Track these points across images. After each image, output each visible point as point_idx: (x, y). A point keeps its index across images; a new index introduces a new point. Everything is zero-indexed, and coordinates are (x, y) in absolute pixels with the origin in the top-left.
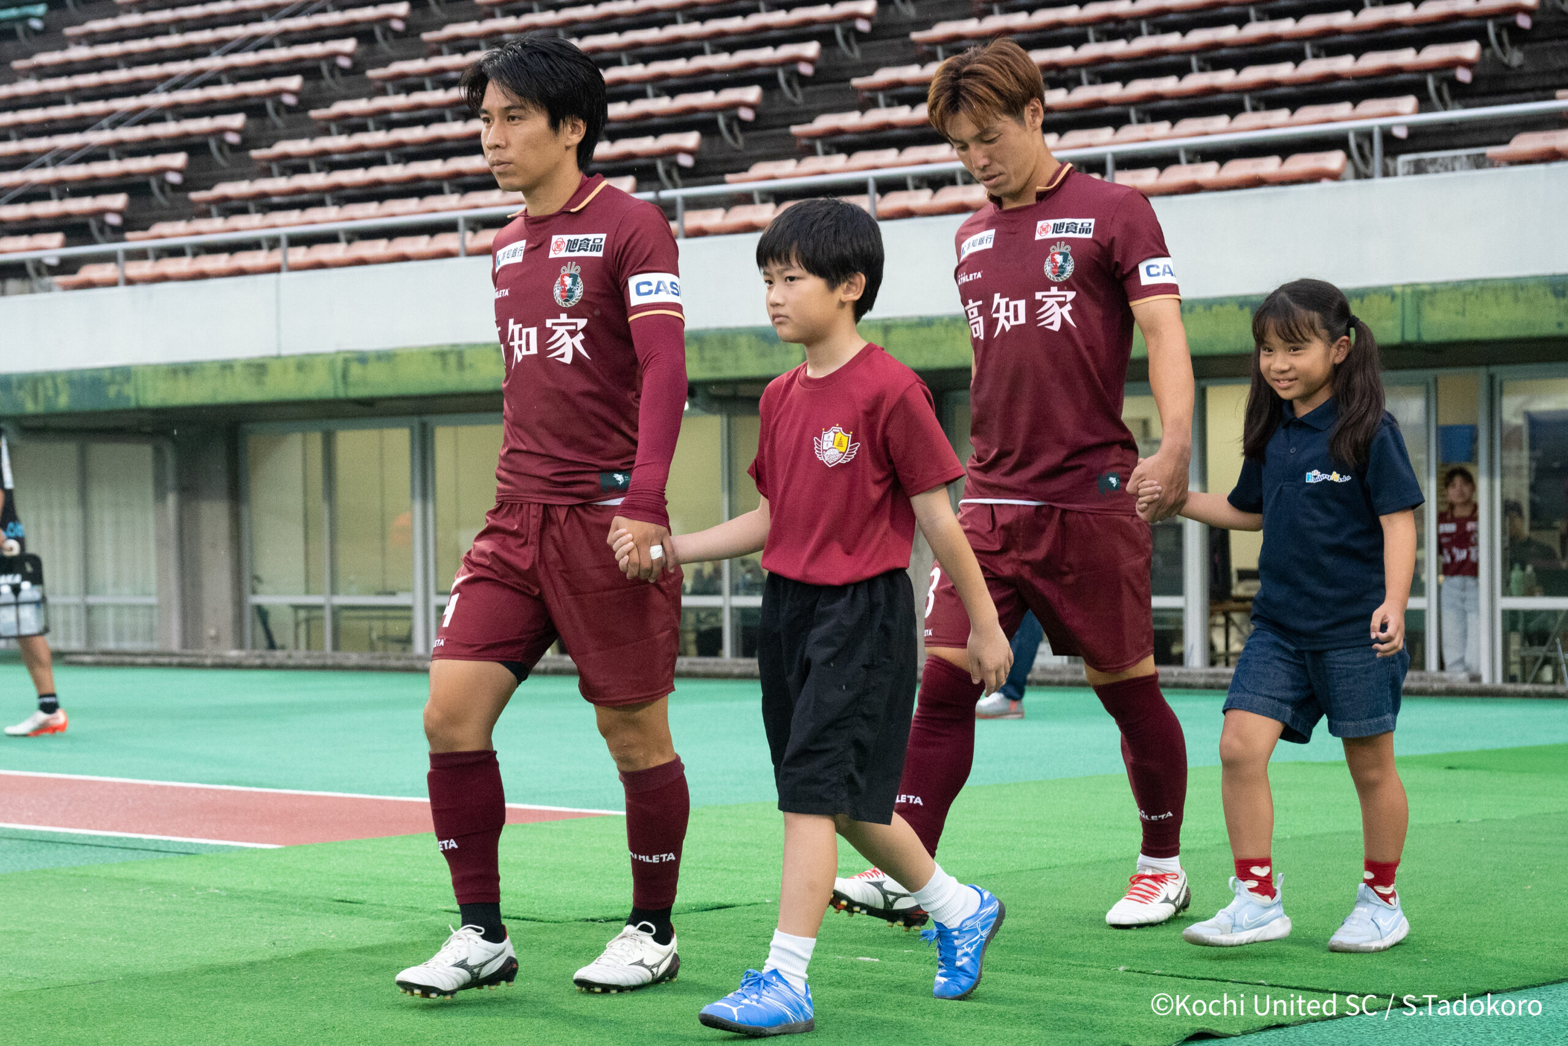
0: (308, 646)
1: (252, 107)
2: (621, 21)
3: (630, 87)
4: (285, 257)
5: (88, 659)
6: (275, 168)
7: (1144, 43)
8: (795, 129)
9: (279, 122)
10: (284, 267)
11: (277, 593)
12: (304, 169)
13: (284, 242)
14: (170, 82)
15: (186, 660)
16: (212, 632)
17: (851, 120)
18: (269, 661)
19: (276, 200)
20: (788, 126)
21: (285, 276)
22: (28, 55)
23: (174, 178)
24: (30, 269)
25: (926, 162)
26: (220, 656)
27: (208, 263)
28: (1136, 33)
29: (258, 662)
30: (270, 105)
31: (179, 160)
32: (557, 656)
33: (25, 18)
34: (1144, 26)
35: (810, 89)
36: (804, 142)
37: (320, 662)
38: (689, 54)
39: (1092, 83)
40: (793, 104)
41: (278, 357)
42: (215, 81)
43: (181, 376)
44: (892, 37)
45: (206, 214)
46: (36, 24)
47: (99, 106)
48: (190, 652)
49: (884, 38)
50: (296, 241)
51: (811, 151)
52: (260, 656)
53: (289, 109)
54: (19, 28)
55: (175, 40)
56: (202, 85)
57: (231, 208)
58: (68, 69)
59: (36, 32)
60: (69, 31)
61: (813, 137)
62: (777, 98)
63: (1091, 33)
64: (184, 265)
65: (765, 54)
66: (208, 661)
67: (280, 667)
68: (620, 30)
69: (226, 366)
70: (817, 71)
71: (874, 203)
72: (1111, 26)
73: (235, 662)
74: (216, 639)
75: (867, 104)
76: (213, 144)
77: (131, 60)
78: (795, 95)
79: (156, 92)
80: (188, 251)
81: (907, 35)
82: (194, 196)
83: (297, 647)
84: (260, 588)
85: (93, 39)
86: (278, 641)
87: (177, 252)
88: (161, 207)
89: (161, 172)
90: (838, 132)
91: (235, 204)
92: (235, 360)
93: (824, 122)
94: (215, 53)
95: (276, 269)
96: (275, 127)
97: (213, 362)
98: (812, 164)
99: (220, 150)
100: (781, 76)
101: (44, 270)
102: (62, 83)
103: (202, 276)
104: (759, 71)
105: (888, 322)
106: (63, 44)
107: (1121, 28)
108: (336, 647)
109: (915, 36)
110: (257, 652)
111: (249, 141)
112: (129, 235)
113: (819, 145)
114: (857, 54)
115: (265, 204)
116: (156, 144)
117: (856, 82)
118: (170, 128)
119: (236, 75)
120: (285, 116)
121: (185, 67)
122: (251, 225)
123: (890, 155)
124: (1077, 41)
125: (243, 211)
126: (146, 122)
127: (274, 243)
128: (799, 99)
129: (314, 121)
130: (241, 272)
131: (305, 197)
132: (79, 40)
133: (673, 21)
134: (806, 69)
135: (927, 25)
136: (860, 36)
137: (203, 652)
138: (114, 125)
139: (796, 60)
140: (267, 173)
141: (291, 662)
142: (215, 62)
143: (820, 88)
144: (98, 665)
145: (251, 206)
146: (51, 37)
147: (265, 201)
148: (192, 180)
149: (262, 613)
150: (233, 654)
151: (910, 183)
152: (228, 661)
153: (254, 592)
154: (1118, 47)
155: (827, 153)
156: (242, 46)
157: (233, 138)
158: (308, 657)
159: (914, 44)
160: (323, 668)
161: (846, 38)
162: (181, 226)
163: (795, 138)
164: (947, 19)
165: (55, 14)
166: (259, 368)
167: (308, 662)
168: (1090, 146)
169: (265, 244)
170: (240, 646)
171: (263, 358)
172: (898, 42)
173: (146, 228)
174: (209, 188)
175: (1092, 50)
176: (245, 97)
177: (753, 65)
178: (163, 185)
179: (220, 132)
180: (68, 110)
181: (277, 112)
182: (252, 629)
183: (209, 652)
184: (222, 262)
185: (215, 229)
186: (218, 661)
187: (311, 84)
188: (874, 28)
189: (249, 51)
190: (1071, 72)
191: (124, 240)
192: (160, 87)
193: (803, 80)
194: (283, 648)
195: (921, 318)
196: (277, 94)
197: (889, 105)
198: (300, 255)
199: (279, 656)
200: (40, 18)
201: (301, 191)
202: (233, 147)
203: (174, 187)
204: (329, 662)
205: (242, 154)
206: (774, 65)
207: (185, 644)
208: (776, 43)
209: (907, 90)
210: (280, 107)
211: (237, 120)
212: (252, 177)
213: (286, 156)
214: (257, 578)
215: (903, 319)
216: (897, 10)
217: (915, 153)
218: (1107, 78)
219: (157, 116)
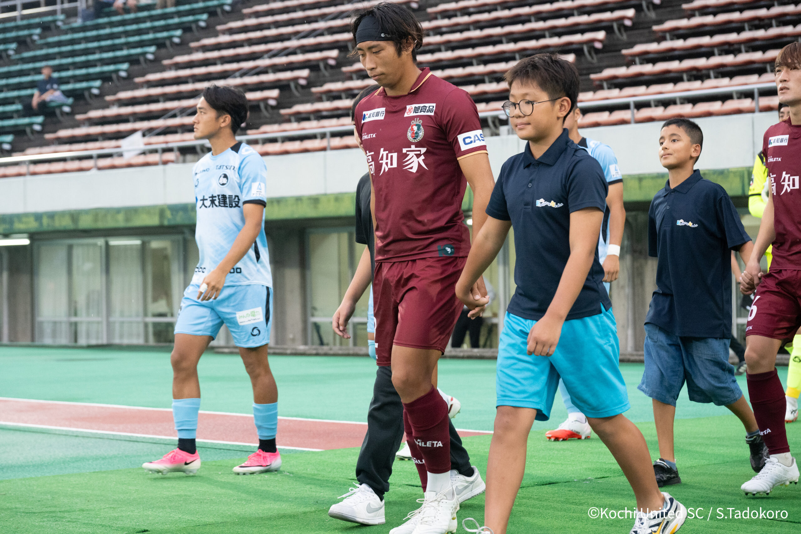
0: (341, 344)
1: (312, 66)
2: (502, 21)
3: (507, 55)
4: (329, 142)
5: (226, 350)
6: (324, 97)
7: (774, 31)
8: (593, 76)
9: (327, 74)
10: (328, 148)
11: (325, 316)
12: (339, 98)
13: (328, 135)
14: (271, 53)
15: (277, 351)
16: (291, 336)
17: (622, 71)
18: (320, 351)
19: (325, 113)
20: (589, 74)
21: (329, 153)
22: (198, 40)
23: (272, 102)
24: (198, 149)
25: (661, 93)
26: (296, 349)
27: (290, 146)
28: (769, 26)
29: (314, 352)
30: (322, 65)
31: (275, 93)
32: (470, 349)
33: (197, 21)
34: (774, 22)
35: (600, 55)
36: (597, 83)
37: (346, 352)
38: (537, 38)
39: (747, 51)
40: (592, 63)
41: (325, 195)
42: (294, 53)
43: (275, 204)
44: (643, 28)
45: (289, 121)
46: (202, 24)
47: (234, 66)
48: (279, 346)
49: (639, 29)
50: (334, 135)
51: (601, 87)
52: (315, 349)
53: (332, 67)
54: (194, 26)
55: (273, 32)
56: (287, 55)
57: (301, 118)
58: (218, 47)
59: (202, 28)
60: (219, 28)
61: (601, 80)
62: (583, 60)
63: (746, 26)
64: (276, 147)
65: (577, 38)
66: (289, 352)
67: (326, 355)
68: (502, 25)
69: (299, 199)
70: (604, 46)
71: (633, 114)
72: (757, 22)
73: (302, 352)
74: (293, 340)
75: (629, 63)
76: (292, 85)
77: (251, 42)
78: (592, 58)
79: (264, 58)
80: (280, 140)
81: (651, 27)
82: (283, 111)
83: (335, 344)
84: (316, 313)
85: (231, 31)
86: (325, 340)
87: (273, 140)
88: (266, 117)
89: (265, 99)
90: (615, 77)
91: (303, 116)
92: (303, 196)
93: (608, 73)
94: (294, 38)
95: (324, 149)
96: (324, 76)
97: (292, 197)
98: (601, 94)
99: (296, 88)
100: (585, 49)
101: (205, 150)
102: (215, 54)
103: (286, 153)
104: (574, 46)
105: (641, 176)
106: (216, 34)
107: (762, 23)
108: (355, 344)
109: (655, 28)
110: (314, 347)
111: (311, 83)
112: (249, 132)
113: (605, 85)
114: (625, 37)
115: (319, 115)
116: (263, 85)
117: (624, 52)
118: (270, 77)
119: (304, 49)
120: (330, 71)
121: (278, 46)
122: (311, 127)
123: (642, 89)
124: (739, 30)
125: (308, 119)
126: (258, 74)
127: (323, 136)
128: (595, 61)
129: (344, 73)
130: (306, 151)
131: (340, 112)
132: (224, 32)
133: (529, 21)
134: (598, 45)
135: (660, 22)
136: (626, 28)
137: (285, 346)
138: (242, 76)
139: (593, 41)
140: (320, 100)
141: (331, 352)
142: (294, 43)
143: (606, 55)
144: (231, 353)
145: (312, 117)
146: (210, 31)
147: (319, 114)
148: (282, 103)
149: (317, 327)
150: (302, 348)
151: (652, 104)
152: (298, 352)
153: (313, 315)
154: (760, 33)
155: (609, 88)
156: (307, 35)
157: (303, 82)
158: (340, 349)
159: (655, 32)
160: (348, 355)
161: (619, 30)
162: (275, 127)
163: (593, 81)
164: (672, 19)
165: (212, 19)
166: (315, 200)
167: (340, 352)
168: (746, 84)
169: (319, 136)
170: (305, 343)
171: (317, 195)
172: (646, 31)
173: (257, 128)
174: (290, 107)
175: (746, 35)
176: (309, 61)
177: (571, 43)
178: (267, 106)
179: (296, 79)
180: (219, 68)
181: (325, 68)
182: (312, 334)
183: (289, 347)
184: (297, 145)
185: (293, 129)
186: (294, 351)
187: (343, 54)
188: (634, 24)
189: (311, 37)
190: (736, 46)
191: (246, 134)
192: (266, 56)
193: (597, 51)
194: (328, 344)
195: (658, 174)
196: (325, 59)
197: (641, 63)
198: (337, 142)
199: (325, 349)
200: (205, 21)
201: (337, 109)
202: (303, 87)
203: (273, 107)
204: (351, 352)
205: (307, 90)
206: (582, 43)
207: (277, 343)
208: (583, 32)
209: (651, 56)
210: (327, 66)
211: (305, 73)
212: (312, 101)
213: (330, 91)
214: (314, 309)
215: (649, 174)
216: (646, 15)
217: (655, 88)
218: (755, 49)
219: (264, 71)
